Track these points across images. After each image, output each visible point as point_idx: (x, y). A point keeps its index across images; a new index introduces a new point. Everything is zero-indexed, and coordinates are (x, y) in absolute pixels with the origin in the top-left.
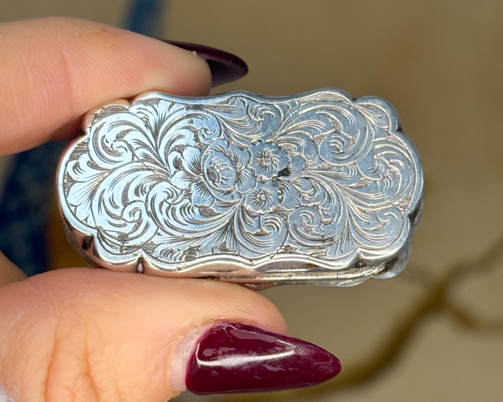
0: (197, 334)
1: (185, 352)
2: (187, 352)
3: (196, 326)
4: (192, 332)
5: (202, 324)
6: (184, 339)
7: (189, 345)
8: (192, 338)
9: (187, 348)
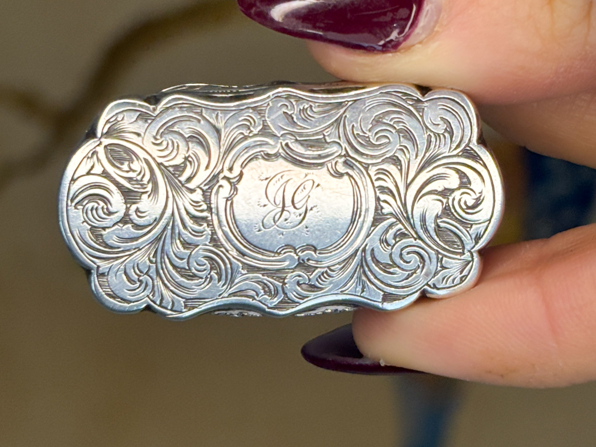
0: (418, 33)
1: (430, 10)
2: (428, 11)
3: (420, 43)
4: (423, 36)
5: (413, 45)
6: (434, 27)
7: (427, 19)
8: (423, 27)
9: (429, 15)
